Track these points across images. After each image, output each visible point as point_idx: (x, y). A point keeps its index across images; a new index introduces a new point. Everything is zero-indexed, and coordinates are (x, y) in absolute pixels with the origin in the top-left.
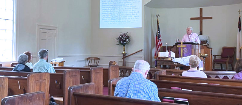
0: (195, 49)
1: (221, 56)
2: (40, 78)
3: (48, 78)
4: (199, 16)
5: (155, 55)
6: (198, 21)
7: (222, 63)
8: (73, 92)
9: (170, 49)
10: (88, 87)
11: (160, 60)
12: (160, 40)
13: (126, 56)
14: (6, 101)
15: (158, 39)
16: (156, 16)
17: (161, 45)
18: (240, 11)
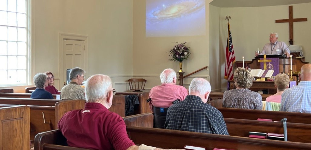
2: (73, 108)
6: (287, 24)
9: (248, 65)
12: (233, 53)
13: (184, 76)
14: (41, 138)
15: (229, 52)
16: (226, 18)
17: (233, 59)
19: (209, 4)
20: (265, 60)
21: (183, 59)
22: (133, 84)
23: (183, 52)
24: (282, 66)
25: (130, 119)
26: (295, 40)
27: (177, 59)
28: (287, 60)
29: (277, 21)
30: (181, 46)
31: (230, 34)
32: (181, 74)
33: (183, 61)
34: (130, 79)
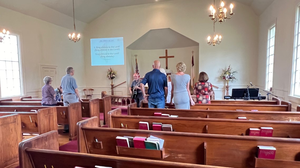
2: (49, 112)
3: (55, 112)
4: (165, 56)
6: (165, 59)
8: (81, 126)
10: (93, 121)
13: (114, 87)
14: (23, 145)
16: (135, 55)
18: (193, 52)
19: (127, 48)
22: (86, 92)
25: (84, 122)
26: (168, 67)
29: (160, 58)
31: (137, 64)
32: (112, 86)
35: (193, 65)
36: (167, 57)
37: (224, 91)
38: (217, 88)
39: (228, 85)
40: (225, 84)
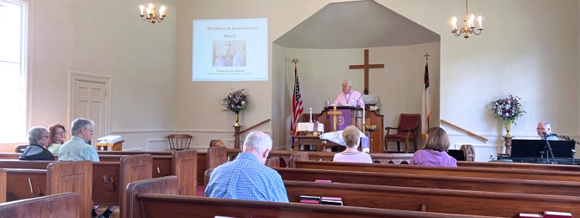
0: (356, 118)
1: (398, 129)
2: (74, 172)
4: (363, 63)
5: (292, 129)
6: (362, 71)
7: (398, 140)
8: (136, 193)
9: (316, 118)
10: (166, 184)
11: (299, 136)
12: (301, 103)
13: (240, 131)
15: (296, 102)
16: (293, 61)
17: (301, 111)
18: (427, 55)
19: (274, 42)
20: (335, 112)
21: (240, 109)
23: (240, 101)
24: (354, 120)
26: (370, 89)
27: (232, 109)
28: (360, 112)
29: (351, 67)
30: (238, 93)
31: (297, 80)
32: (237, 128)
33: (240, 113)
34: (170, 134)
35: (427, 86)
36: (366, 67)
37: (500, 148)
38: (484, 140)
39: (509, 133)
40: (500, 130)
